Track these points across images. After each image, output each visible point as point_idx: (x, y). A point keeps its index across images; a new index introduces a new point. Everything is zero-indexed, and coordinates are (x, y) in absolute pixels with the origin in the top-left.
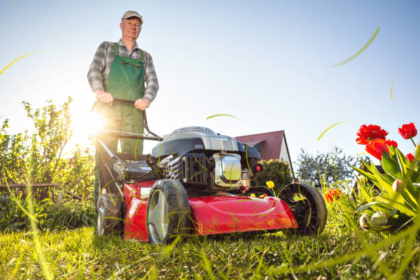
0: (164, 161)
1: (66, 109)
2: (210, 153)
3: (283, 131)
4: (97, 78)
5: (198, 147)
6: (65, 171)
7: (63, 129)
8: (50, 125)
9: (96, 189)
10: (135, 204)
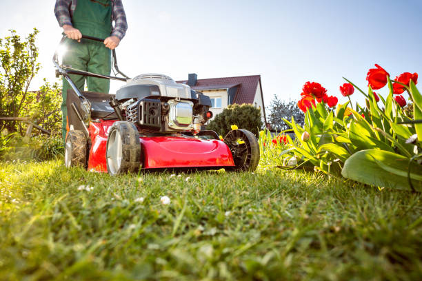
0: (125, 104)
1: (32, 41)
2: (166, 99)
3: (259, 76)
4: (65, 13)
5: (155, 93)
6: (33, 105)
7: (29, 62)
8: (14, 57)
9: (64, 125)
10: (98, 141)
